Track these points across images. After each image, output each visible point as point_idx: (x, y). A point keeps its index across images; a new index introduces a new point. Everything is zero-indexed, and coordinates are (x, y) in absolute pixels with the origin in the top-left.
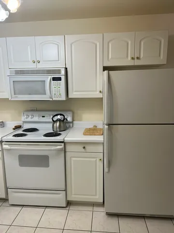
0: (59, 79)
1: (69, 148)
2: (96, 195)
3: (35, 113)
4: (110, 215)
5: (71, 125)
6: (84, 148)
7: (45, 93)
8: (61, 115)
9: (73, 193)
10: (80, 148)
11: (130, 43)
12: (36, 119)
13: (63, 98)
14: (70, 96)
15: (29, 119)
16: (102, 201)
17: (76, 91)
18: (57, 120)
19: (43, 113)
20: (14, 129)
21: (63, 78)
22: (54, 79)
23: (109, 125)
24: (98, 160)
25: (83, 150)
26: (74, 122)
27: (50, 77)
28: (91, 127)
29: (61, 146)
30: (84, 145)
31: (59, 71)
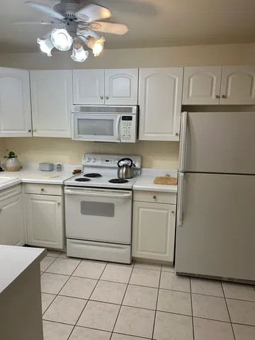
0: (130, 118)
1: (137, 197)
2: (166, 253)
3: (98, 157)
4: (181, 275)
5: (139, 172)
6: (155, 197)
7: (112, 135)
8: (128, 159)
9: (139, 249)
10: (150, 198)
11: (215, 78)
12: (98, 163)
13: (133, 140)
14: (140, 139)
15: (91, 163)
16: (172, 260)
17: (147, 133)
18: (124, 166)
19: (107, 157)
20: (74, 173)
21: (134, 117)
22: (124, 118)
23: (185, 172)
24: (170, 212)
25: (153, 200)
26: (143, 169)
27: (119, 116)
28: (164, 175)
29: (129, 194)
30: (155, 194)
31: (130, 110)
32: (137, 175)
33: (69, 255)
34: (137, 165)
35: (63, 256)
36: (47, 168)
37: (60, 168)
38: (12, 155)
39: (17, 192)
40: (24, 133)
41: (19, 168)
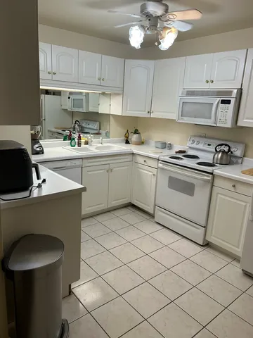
0: (228, 102)
1: (217, 182)
2: (238, 247)
3: (202, 140)
5: (240, 161)
6: (234, 186)
7: (210, 118)
8: (226, 145)
9: (213, 234)
10: (229, 185)
12: (201, 146)
13: (229, 125)
14: (240, 124)
15: (194, 145)
17: (247, 118)
18: (220, 151)
19: (209, 141)
20: (177, 153)
21: (233, 101)
22: (223, 102)
25: (232, 189)
26: (245, 158)
27: (219, 99)
29: (209, 178)
30: (235, 183)
31: (229, 93)
32: (237, 163)
33: (156, 219)
34: (238, 153)
35: (151, 220)
36: (160, 145)
37: (170, 147)
38: (136, 132)
39: (129, 160)
40: (143, 114)
41: (141, 143)
